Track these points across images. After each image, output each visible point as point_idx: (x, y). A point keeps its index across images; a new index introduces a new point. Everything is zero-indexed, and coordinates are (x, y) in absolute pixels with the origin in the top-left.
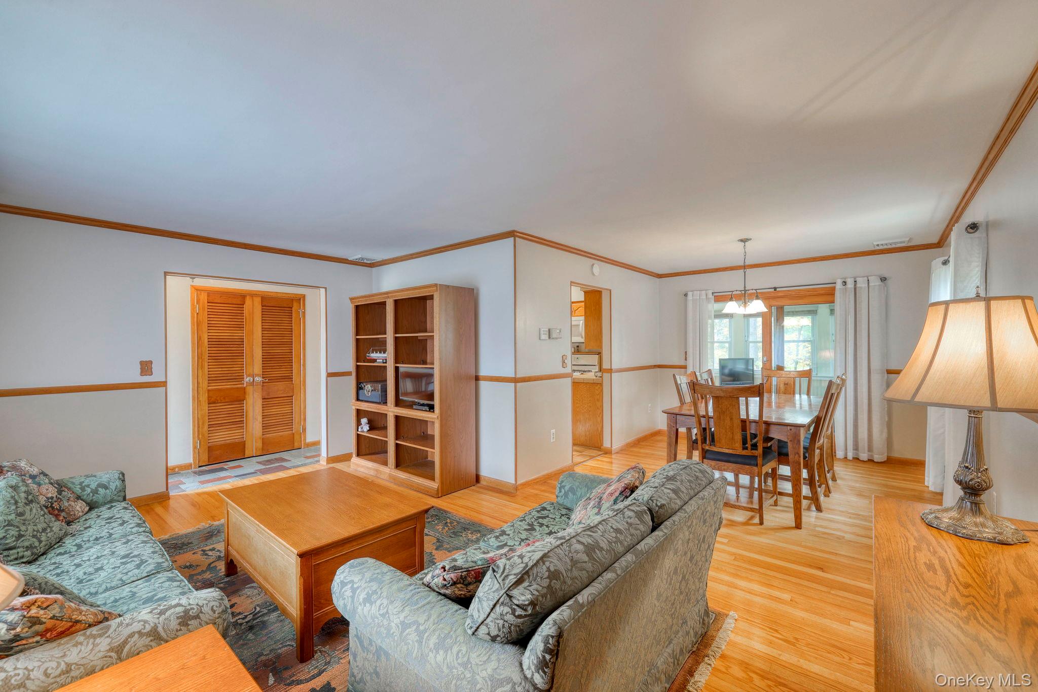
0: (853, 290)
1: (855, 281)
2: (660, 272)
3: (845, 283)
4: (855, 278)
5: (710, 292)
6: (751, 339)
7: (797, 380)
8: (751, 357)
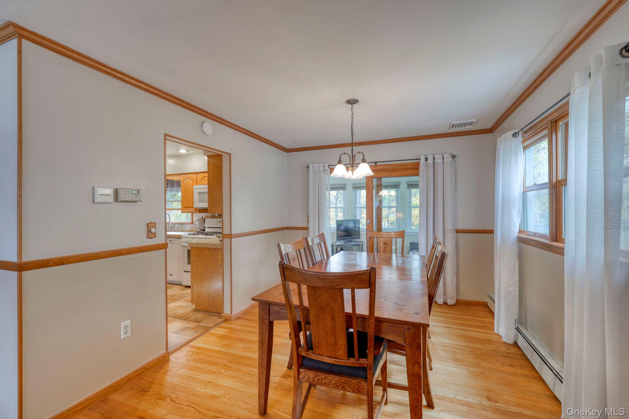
0: (432, 165)
1: (434, 158)
2: (288, 147)
3: (426, 159)
4: (434, 155)
5: (327, 165)
6: (358, 206)
7: (394, 240)
8: (358, 218)
